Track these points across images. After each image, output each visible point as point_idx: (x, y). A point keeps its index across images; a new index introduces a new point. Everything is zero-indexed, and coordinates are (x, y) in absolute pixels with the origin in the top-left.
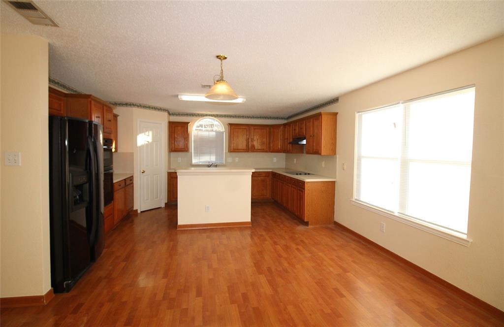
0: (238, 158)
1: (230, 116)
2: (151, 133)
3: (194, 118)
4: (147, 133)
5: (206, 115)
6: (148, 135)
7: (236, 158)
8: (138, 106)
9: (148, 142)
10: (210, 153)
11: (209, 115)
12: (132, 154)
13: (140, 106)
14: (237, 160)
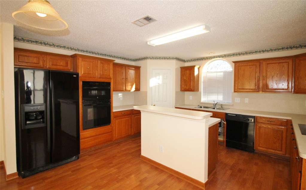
0: (248, 99)
1: (233, 55)
2: (161, 77)
3: (203, 61)
4: (158, 77)
5: (214, 57)
6: (159, 79)
7: (246, 99)
8: (151, 58)
9: (159, 84)
10: (218, 93)
11: (217, 57)
12: (146, 93)
13: (153, 58)
14: (247, 100)
